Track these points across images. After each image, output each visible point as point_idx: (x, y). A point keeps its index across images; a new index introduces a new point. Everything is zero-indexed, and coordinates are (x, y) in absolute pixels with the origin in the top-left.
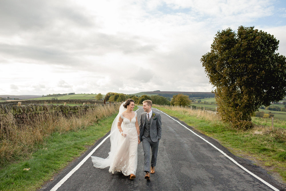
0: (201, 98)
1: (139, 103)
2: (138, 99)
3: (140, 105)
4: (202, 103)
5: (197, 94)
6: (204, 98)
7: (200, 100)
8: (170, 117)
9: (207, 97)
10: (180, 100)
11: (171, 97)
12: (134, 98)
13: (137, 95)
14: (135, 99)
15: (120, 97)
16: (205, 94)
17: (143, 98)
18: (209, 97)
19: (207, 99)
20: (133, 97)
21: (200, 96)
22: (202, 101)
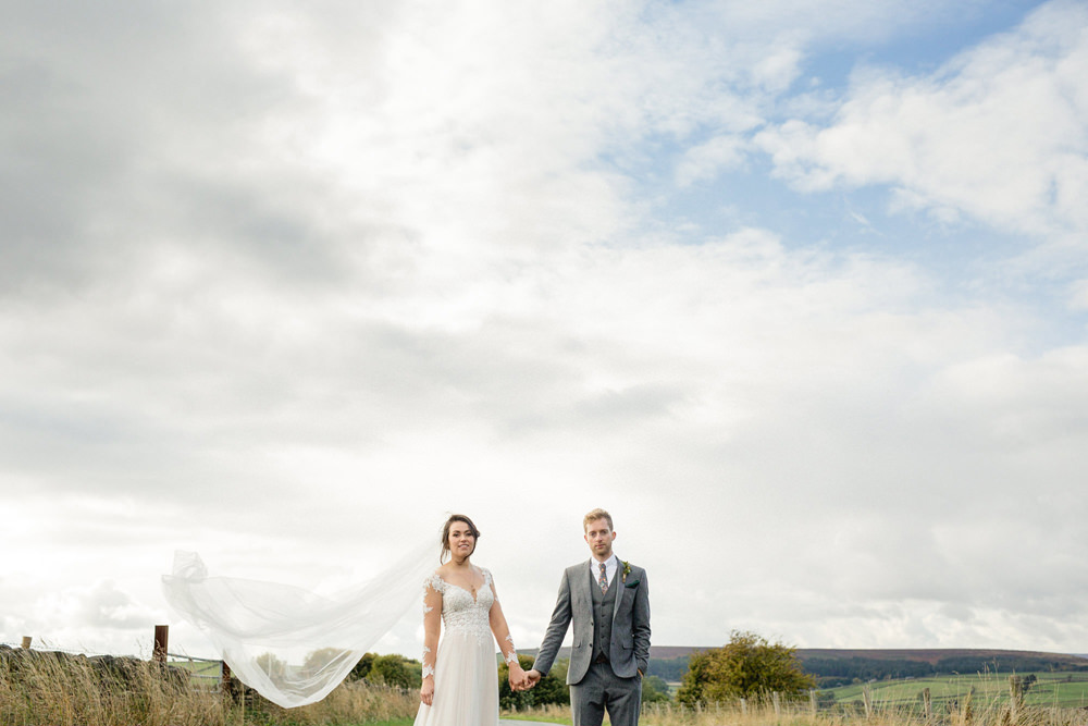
0: (832, 685)
4: (842, 709)
5: (811, 660)
6: (848, 683)
7: (831, 696)
10: (744, 674)
11: (668, 679)
19: (865, 686)
21: (828, 673)
22: (843, 696)
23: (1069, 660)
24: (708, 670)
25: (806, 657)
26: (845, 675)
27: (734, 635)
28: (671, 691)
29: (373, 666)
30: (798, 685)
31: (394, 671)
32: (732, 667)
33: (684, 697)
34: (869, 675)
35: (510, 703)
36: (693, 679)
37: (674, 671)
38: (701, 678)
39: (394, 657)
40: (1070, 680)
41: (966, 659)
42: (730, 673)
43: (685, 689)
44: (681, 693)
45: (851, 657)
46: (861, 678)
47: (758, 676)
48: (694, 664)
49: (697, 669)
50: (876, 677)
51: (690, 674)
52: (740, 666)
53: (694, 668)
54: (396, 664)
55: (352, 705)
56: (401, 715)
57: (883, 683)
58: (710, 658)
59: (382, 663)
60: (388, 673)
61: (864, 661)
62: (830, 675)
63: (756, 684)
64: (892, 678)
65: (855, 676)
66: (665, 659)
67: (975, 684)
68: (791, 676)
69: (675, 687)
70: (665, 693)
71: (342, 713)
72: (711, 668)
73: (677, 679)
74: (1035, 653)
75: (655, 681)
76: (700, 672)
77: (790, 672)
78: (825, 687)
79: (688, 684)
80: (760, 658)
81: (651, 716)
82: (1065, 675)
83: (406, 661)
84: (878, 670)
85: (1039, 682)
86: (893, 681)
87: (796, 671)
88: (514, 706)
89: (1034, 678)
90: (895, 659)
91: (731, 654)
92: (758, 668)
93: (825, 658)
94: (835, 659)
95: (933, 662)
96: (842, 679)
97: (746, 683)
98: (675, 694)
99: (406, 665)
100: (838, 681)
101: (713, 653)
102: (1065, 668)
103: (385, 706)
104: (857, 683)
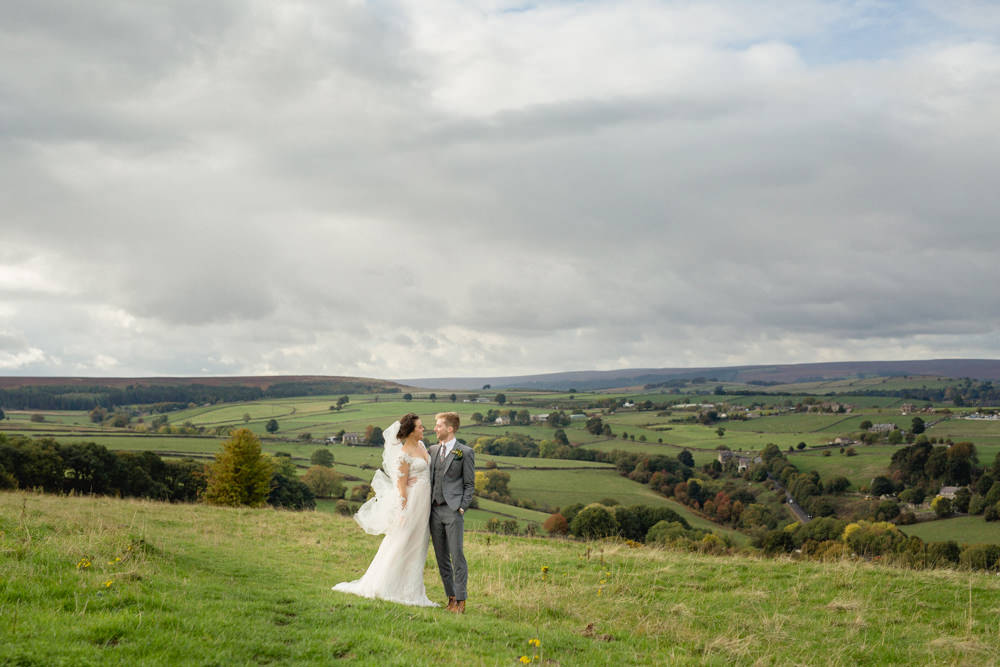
4: (170, 431)
6: (183, 407)
7: (165, 419)
16: (194, 386)
18: (213, 402)
19: (200, 409)
22: (176, 418)
23: (381, 384)
26: (180, 401)
34: (205, 400)
40: (376, 400)
41: (293, 384)
45: (190, 384)
46: (197, 403)
50: (210, 401)
57: (214, 407)
61: (202, 387)
62: (168, 401)
64: (225, 402)
65: (191, 400)
67: (295, 406)
74: (353, 378)
78: (161, 412)
82: (374, 396)
84: (213, 395)
85: (350, 402)
86: (225, 405)
89: (347, 400)
94: (175, 386)
95: (264, 388)
96: (178, 404)
100: (174, 406)
102: (376, 390)
104: (192, 407)
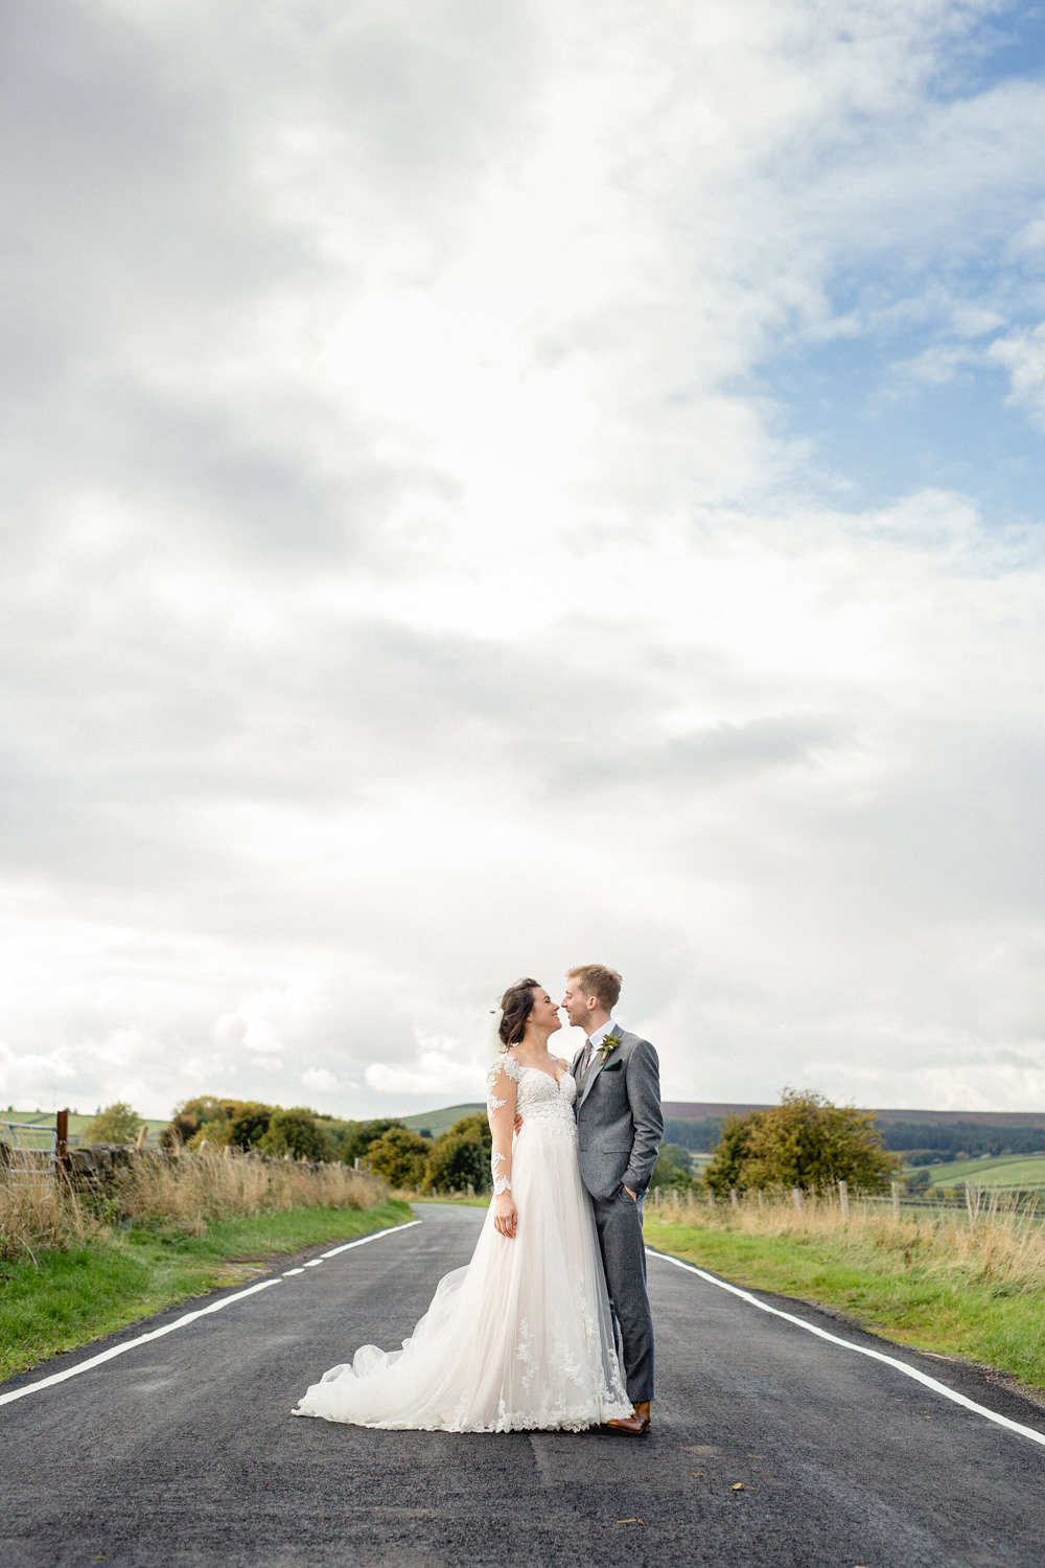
0: (927, 1161)
1: (434, 1183)
2: (422, 1150)
3: (436, 1198)
4: (940, 1195)
5: (899, 1125)
6: (949, 1159)
7: (925, 1177)
8: (748, 1297)
9: (975, 1151)
10: (798, 1150)
11: (692, 1148)
12: (393, 1140)
13: (423, 1126)
14: (404, 1150)
15: (273, 1131)
16: (963, 1126)
17: (466, 1137)
18: (996, 1153)
19: (974, 1163)
20: (387, 1135)
21: (923, 1144)
22: (943, 1177)
24: (748, 1144)
25: (891, 1121)
26: (944, 1149)
27: (787, 1095)
28: (697, 1166)
29: (272, 1124)
30: (876, 1167)
31: (301, 1133)
32: (783, 1140)
33: (714, 1178)
34: (980, 1147)
35: (466, 1181)
36: (728, 1154)
37: (702, 1137)
38: (737, 1153)
39: (302, 1112)
42: (779, 1149)
43: (716, 1167)
44: (710, 1172)
45: (955, 1122)
46: (970, 1152)
47: (819, 1154)
48: (729, 1132)
49: (734, 1140)
50: (990, 1151)
51: (724, 1145)
52: (793, 1138)
53: (729, 1138)
54: (304, 1123)
55: (241, 1190)
56: (309, 1202)
57: (1000, 1160)
58: (753, 1127)
59: (284, 1120)
60: (293, 1136)
61: (974, 1127)
62: (924, 1147)
63: (816, 1164)
64: (1014, 1153)
65: (960, 1148)
66: (690, 1120)
68: (866, 1154)
69: (703, 1162)
70: (687, 1171)
71: (225, 1201)
72: (753, 1140)
73: (705, 1148)
75: (674, 1150)
76: (737, 1146)
77: (865, 1148)
78: (917, 1164)
79: (721, 1160)
80: (823, 1128)
81: (665, 1206)
83: (316, 1116)
84: (994, 1141)
87: (873, 1147)
88: (470, 1187)
90: (1018, 1127)
91: (781, 1122)
92: (819, 1141)
93: (918, 1123)
94: (933, 1124)
96: (942, 1153)
97: (802, 1161)
98: (701, 1170)
99: (318, 1123)
100: (936, 1156)
101: (756, 1116)
103: (287, 1191)
104: (964, 1159)
